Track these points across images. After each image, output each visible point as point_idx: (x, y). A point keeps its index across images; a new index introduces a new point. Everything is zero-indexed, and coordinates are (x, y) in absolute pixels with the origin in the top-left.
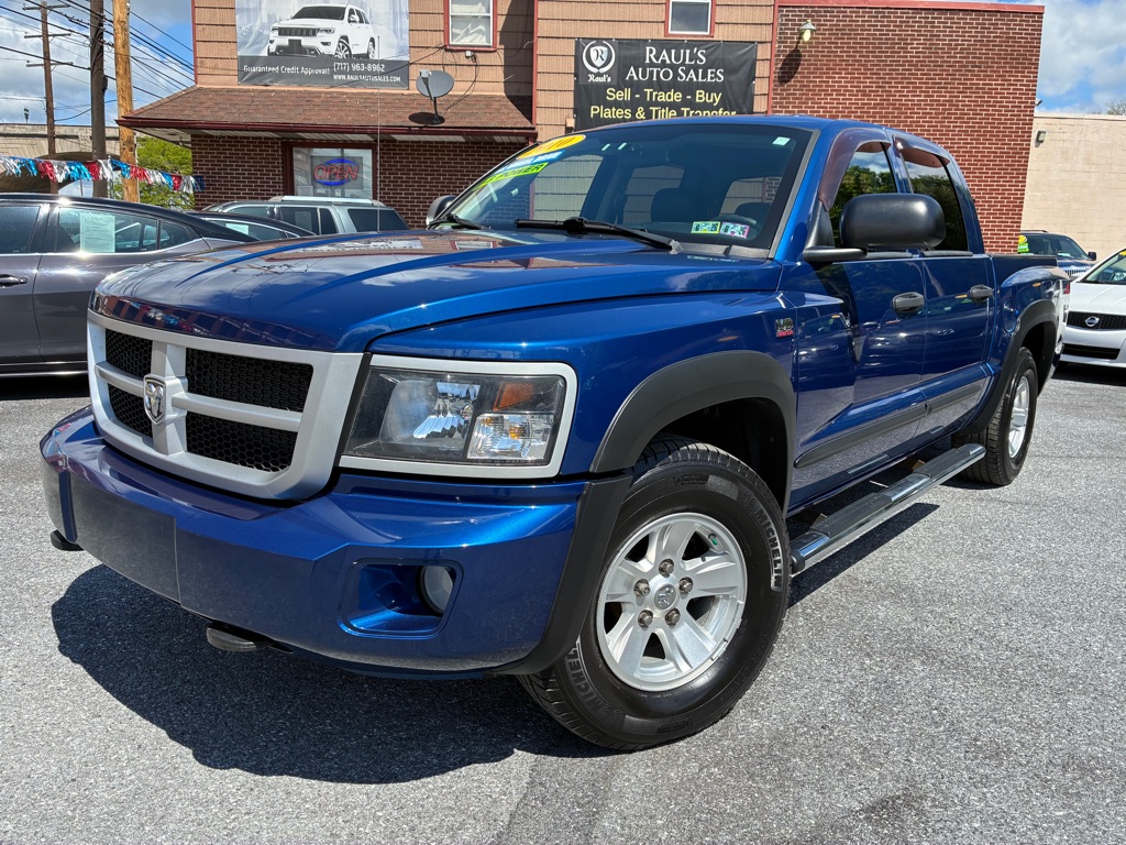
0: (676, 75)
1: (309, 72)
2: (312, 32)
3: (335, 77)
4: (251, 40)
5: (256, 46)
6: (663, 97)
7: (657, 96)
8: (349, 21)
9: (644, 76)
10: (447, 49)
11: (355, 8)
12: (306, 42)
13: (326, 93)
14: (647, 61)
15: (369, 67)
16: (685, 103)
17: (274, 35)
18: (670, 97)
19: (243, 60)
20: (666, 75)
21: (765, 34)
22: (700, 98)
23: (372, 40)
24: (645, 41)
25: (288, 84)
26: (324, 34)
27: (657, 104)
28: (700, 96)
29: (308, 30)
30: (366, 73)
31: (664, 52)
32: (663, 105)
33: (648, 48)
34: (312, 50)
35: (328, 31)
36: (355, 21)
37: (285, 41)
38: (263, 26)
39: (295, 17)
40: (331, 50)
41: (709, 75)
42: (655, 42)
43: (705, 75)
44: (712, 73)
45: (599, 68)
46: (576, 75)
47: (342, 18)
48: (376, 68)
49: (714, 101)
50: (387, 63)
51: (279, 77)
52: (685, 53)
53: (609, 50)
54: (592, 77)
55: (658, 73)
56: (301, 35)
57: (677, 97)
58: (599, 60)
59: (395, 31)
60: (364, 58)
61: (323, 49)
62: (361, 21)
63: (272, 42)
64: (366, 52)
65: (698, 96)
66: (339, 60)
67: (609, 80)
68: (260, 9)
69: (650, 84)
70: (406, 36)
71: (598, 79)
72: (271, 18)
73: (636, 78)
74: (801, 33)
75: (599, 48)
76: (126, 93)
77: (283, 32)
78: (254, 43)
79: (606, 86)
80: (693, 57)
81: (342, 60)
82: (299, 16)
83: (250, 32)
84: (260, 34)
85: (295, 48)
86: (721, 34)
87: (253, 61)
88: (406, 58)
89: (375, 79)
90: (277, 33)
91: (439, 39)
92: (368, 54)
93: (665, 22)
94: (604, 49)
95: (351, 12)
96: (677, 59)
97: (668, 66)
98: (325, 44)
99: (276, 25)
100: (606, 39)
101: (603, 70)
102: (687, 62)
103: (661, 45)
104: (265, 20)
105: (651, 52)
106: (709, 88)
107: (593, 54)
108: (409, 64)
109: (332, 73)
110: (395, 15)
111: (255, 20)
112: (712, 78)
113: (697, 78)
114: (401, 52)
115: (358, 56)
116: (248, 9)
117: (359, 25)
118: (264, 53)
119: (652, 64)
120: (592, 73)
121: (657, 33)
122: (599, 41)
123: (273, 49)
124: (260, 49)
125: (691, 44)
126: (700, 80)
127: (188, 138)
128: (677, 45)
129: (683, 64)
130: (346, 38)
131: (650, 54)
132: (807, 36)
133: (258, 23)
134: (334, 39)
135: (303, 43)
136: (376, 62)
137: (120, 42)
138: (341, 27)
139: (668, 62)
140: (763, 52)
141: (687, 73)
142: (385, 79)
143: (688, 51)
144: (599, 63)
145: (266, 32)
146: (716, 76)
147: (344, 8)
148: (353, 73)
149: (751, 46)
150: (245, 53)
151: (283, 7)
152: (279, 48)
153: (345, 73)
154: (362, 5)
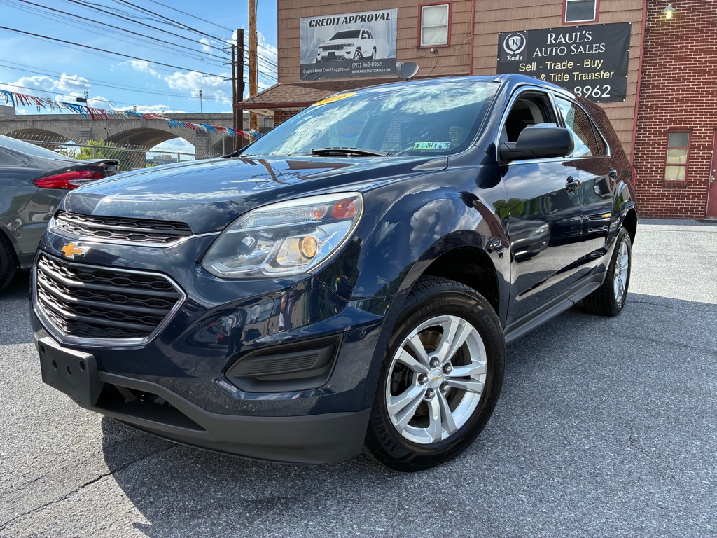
0: (569, 50)
1: (337, 70)
2: (340, 47)
3: (353, 72)
4: (308, 55)
5: (310, 58)
6: (559, 66)
7: (555, 66)
8: (362, 38)
9: (546, 53)
10: (420, 48)
11: (365, 30)
12: (337, 53)
13: (347, 82)
14: (549, 43)
15: (373, 64)
16: (575, 68)
17: (320, 51)
18: (564, 66)
19: (302, 67)
20: (562, 51)
21: (638, 16)
22: (587, 65)
23: (375, 48)
24: (547, 31)
25: (327, 78)
26: (348, 47)
27: (555, 71)
28: (587, 63)
29: (339, 45)
30: (371, 68)
31: (561, 36)
32: (560, 71)
33: (549, 35)
34: (341, 57)
35: (350, 45)
36: (365, 38)
37: (326, 54)
38: (315, 47)
39: (332, 39)
40: (351, 56)
41: (594, 48)
42: (554, 30)
43: (591, 49)
44: (596, 47)
45: (514, 51)
46: (499, 56)
47: (358, 37)
48: (377, 64)
49: (598, 65)
50: (382, 60)
51: (321, 75)
52: (576, 35)
53: (522, 38)
54: (509, 58)
55: (556, 50)
56: (335, 49)
57: (569, 65)
58: (514, 46)
59: (388, 41)
60: (370, 59)
61: (347, 56)
62: (369, 37)
63: (319, 55)
64: (370, 55)
65: (585, 63)
66: (355, 62)
67: (521, 58)
68: (313, 37)
69: (550, 58)
70: (395, 43)
71: (514, 58)
72: (319, 41)
73: (540, 55)
74: (665, 14)
75: (514, 38)
77: (325, 48)
78: (309, 56)
79: (519, 62)
80: (583, 36)
81: (357, 62)
82: (334, 38)
83: (308, 49)
84: (313, 51)
85: (332, 56)
86: (604, 20)
87: (309, 66)
88: (394, 57)
89: (375, 71)
90: (322, 49)
91: (415, 42)
92: (372, 56)
93: (562, 16)
94: (518, 38)
95: (364, 32)
96: (570, 39)
97: (564, 45)
98: (348, 53)
99: (321, 45)
100: (519, 32)
101: (516, 52)
102: (578, 41)
103: (557, 31)
104: (316, 43)
105: (551, 36)
106: (593, 57)
107: (511, 42)
108: (396, 60)
109: (351, 69)
110: (388, 31)
111: (311, 43)
112: (596, 50)
113: (585, 51)
114: (391, 53)
115: (366, 58)
116: (307, 37)
117: (367, 39)
118: (315, 62)
119: (552, 45)
120: (509, 54)
121: (557, 23)
122: (515, 33)
123: (319, 58)
124: (313, 60)
125: (582, 28)
126: (587, 52)
127: (273, 114)
128: (571, 30)
129: (575, 42)
130: (359, 48)
131: (551, 38)
132: (669, 14)
133: (312, 45)
134: (353, 50)
135: (336, 54)
136: (377, 61)
137: (252, 63)
138: (357, 42)
139: (564, 42)
140: (636, 29)
141: (577, 48)
142: (382, 70)
143: (578, 34)
144: (514, 47)
145: (316, 50)
146: (600, 48)
147: (360, 31)
148: (363, 68)
149: (626, 27)
150: (302, 62)
151: (326, 34)
152: (323, 58)
153: (359, 69)
154: (370, 27)
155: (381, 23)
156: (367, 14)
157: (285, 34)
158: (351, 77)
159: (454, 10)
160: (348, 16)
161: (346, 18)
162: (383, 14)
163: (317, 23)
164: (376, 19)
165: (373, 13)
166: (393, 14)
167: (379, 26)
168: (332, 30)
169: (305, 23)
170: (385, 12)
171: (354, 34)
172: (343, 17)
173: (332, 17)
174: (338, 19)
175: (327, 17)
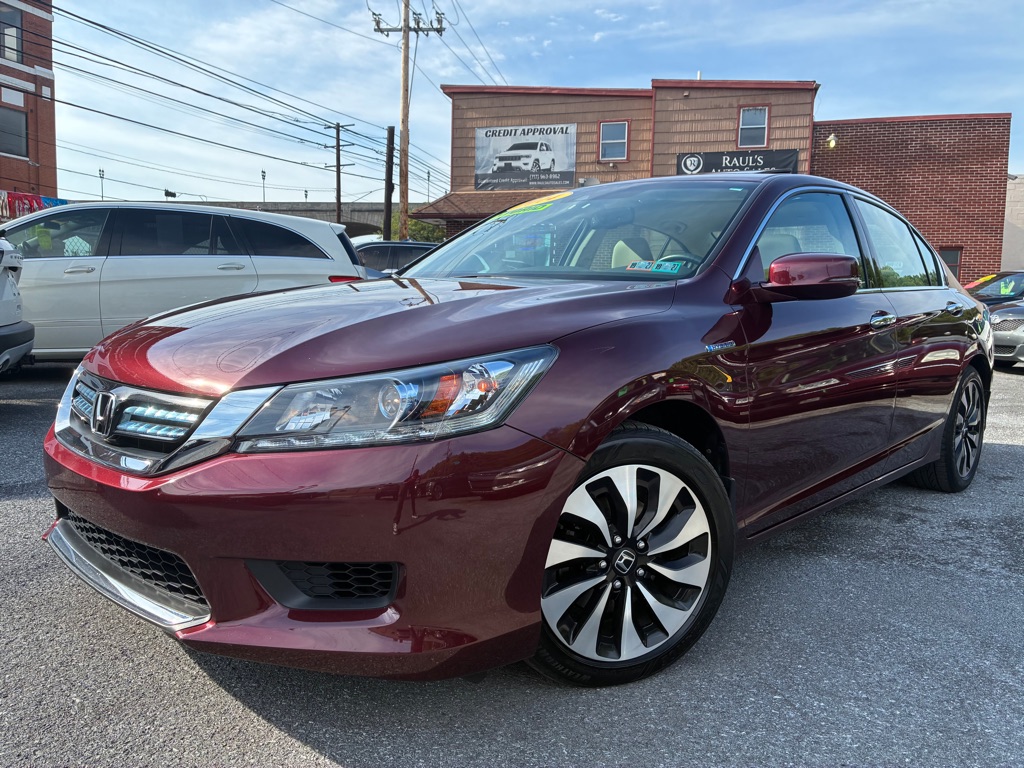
1: (514, 181)
2: (518, 158)
3: (530, 183)
4: (483, 165)
5: (486, 168)
8: (540, 150)
10: (599, 162)
11: (544, 142)
12: (514, 164)
13: (524, 193)
14: (724, 165)
15: (551, 176)
17: (496, 161)
19: (477, 177)
21: (806, 144)
23: (553, 160)
24: (723, 154)
25: (503, 189)
26: (525, 158)
29: (516, 157)
30: (549, 180)
31: (735, 159)
33: (724, 157)
34: (518, 168)
35: (528, 157)
36: (543, 150)
37: (502, 164)
38: (490, 157)
39: (509, 150)
40: (529, 167)
42: (729, 154)
45: (692, 171)
47: (536, 148)
48: (555, 176)
50: (560, 173)
51: (496, 186)
52: (749, 159)
53: (699, 160)
56: (512, 160)
58: (692, 166)
59: (567, 154)
60: (548, 171)
61: (524, 168)
62: (547, 150)
63: (495, 165)
64: (548, 167)
66: (533, 173)
68: (488, 147)
70: (574, 157)
72: (495, 151)
74: (829, 142)
75: (692, 159)
76: (404, 194)
77: (501, 159)
78: (485, 166)
80: (755, 161)
81: (535, 173)
82: (511, 149)
83: (482, 161)
84: (488, 161)
85: (508, 166)
86: (776, 146)
87: (485, 176)
88: (573, 170)
89: (553, 183)
90: (498, 160)
91: (593, 157)
92: (551, 168)
93: (736, 141)
94: (696, 159)
96: (744, 163)
97: (738, 167)
98: (525, 164)
99: (498, 155)
100: (697, 154)
102: (751, 164)
103: (732, 155)
104: (492, 153)
105: (726, 159)
107: (688, 163)
108: (575, 173)
109: (529, 181)
110: (567, 144)
111: (486, 153)
114: (570, 166)
115: (544, 170)
116: (483, 147)
117: (546, 152)
119: (727, 167)
120: (687, 174)
121: (731, 148)
122: (692, 155)
123: (495, 168)
124: (488, 169)
125: (754, 153)
127: (444, 223)
128: (744, 154)
129: (748, 166)
130: (537, 160)
131: (726, 161)
132: (832, 144)
133: (487, 155)
134: (531, 161)
136: (555, 173)
137: (402, 163)
138: (534, 154)
139: (738, 165)
140: (803, 156)
142: (560, 183)
143: (751, 158)
144: (692, 168)
145: (492, 160)
147: (537, 144)
148: (540, 180)
149: (794, 152)
150: (479, 172)
151: (502, 145)
152: (498, 168)
153: (536, 180)
154: (548, 140)
155: (559, 136)
156: (546, 127)
157: (459, 143)
158: (528, 188)
159: (633, 128)
160: (526, 128)
161: (524, 130)
162: (562, 128)
163: (494, 134)
164: (555, 133)
165: (552, 127)
166: (573, 129)
167: (557, 139)
168: (509, 141)
169: (481, 133)
170: (564, 126)
171: (533, 146)
172: (520, 129)
173: (509, 129)
174: (516, 131)
175: (503, 128)
